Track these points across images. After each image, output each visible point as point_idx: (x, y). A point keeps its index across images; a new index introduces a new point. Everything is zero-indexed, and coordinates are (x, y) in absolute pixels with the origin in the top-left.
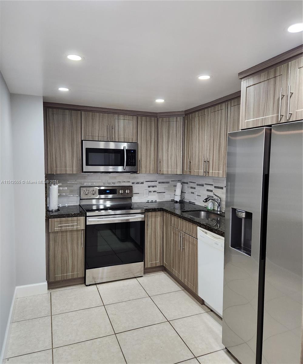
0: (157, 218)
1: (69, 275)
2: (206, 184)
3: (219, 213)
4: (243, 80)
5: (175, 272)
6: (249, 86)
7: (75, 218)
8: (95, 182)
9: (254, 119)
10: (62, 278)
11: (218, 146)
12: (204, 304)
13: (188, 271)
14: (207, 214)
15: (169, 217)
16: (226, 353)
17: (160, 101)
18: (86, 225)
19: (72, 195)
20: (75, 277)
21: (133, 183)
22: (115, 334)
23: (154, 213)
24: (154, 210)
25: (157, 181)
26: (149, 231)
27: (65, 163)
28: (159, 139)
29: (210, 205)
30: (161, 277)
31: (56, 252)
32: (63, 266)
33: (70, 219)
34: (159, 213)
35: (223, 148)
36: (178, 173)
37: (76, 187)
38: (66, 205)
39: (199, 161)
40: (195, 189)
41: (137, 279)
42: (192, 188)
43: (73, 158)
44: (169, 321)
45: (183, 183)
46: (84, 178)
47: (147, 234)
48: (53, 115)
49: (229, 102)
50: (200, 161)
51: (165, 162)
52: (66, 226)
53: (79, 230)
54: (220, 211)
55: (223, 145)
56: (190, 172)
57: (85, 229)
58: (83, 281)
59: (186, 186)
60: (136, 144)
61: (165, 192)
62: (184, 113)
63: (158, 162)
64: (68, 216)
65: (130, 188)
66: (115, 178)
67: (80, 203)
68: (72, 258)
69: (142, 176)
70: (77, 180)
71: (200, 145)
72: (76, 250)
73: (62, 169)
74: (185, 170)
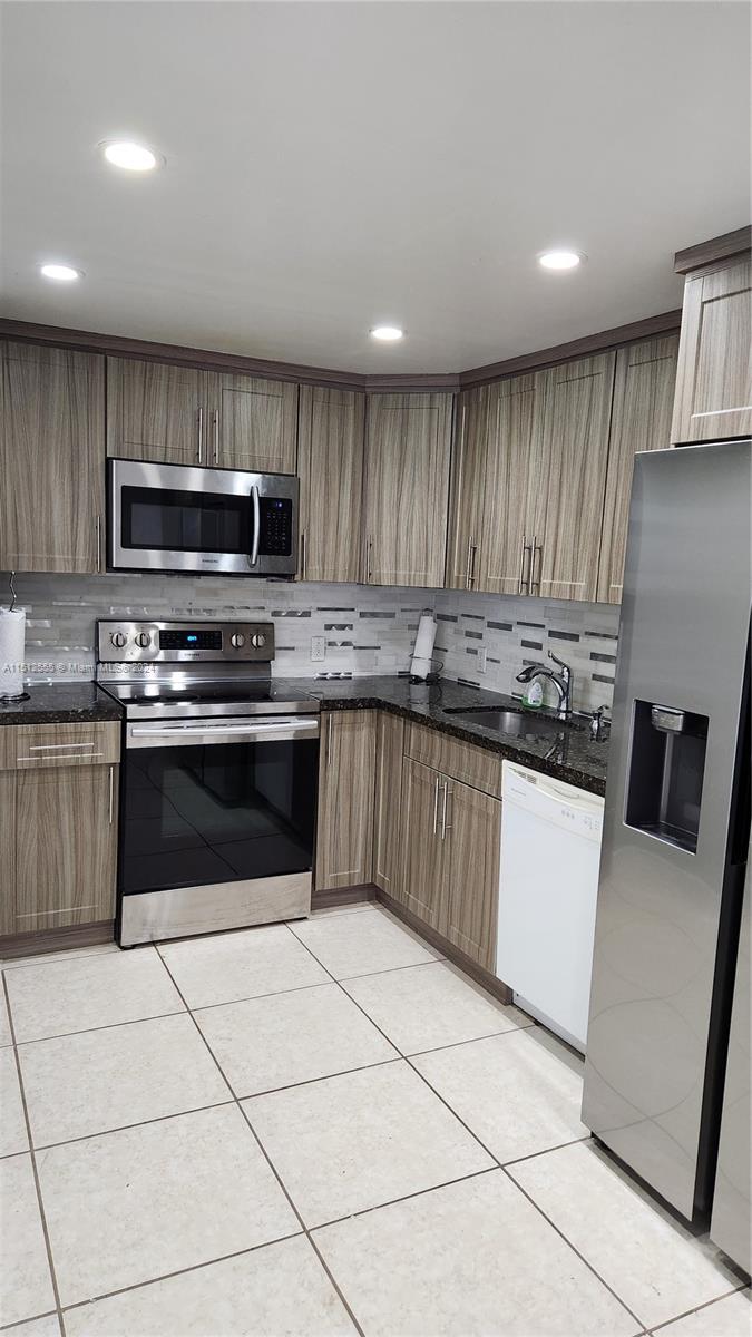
0: (359, 729)
1: (66, 913)
2: (518, 623)
3: (563, 716)
4: (688, 278)
5: (417, 905)
6: (712, 300)
7: (88, 726)
8: (146, 606)
9: (724, 411)
10: (40, 923)
11: (574, 498)
12: (513, 1004)
13: (463, 901)
14: (522, 719)
15: (398, 726)
16: (593, 1150)
17: (387, 334)
18: (123, 749)
19: (66, 649)
20: (85, 919)
21: (276, 614)
22: (237, 1100)
23: (348, 715)
24: (350, 705)
25: (353, 610)
26: (332, 773)
27: (49, 534)
28: (371, 465)
29: (532, 694)
30: (368, 920)
31: (21, 838)
32: (44, 885)
33: (70, 726)
34: (365, 716)
35: (593, 504)
36: (431, 584)
37: (83, 621)
38: (49, 680)
39: (505, 547)
40: (481, 638)
41: (290, 925)
42: (469, 634)
43: (75, 520)
44: (405, 1058)
45: (440, 618)
46: (111, 589)
47: (326, 782)
48: (8, 363)
49: (622, 352)
50: (510, 545)
51: (386, 543)
52: (56, 752)
53: (101, 765)
54: (567, 712)
55: (594, 496)
56: (473, 580)
57: (121, 764)
58: (112, 932)
59: (449, 627)
60: (293, 478)
61: (379, 648)
62: (456, 381)
63: (362, 544)
64: (65, 716)
65: (266, 629)
66: (215, 593)
67: (96, 676)
68: (77, 856)
69: (307, 591)
70: (86, 598)
71: (513, 493)
72: (88, 832)
73: (38, 555)
74: (455, 574)
